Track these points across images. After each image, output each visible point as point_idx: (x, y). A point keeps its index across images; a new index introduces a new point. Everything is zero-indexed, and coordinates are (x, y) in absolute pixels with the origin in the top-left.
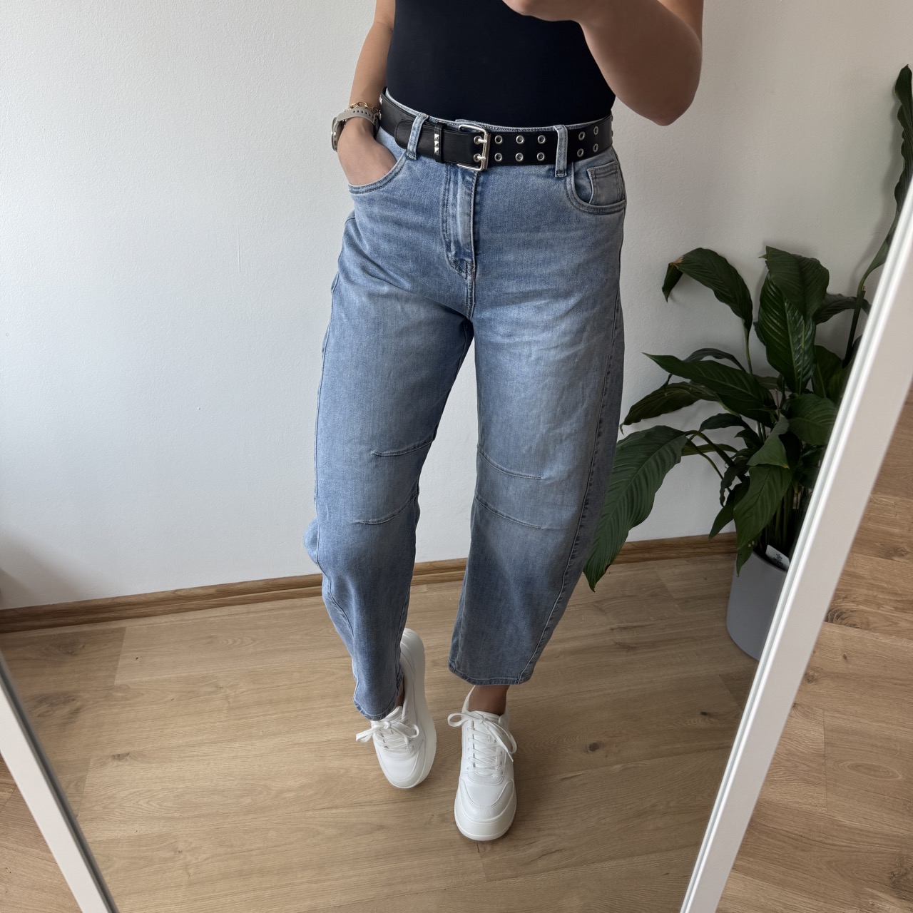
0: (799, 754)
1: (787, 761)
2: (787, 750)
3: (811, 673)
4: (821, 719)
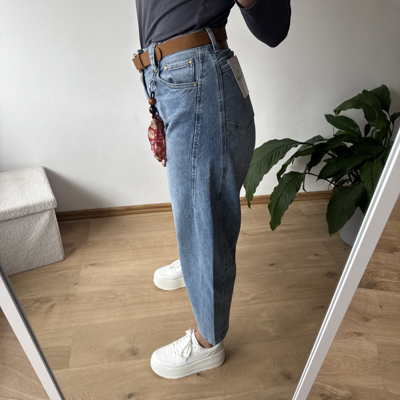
0: (367, 360)
1: (363, 364)
2: (362, 358)
3: (367, 316)
4: (375, 340)
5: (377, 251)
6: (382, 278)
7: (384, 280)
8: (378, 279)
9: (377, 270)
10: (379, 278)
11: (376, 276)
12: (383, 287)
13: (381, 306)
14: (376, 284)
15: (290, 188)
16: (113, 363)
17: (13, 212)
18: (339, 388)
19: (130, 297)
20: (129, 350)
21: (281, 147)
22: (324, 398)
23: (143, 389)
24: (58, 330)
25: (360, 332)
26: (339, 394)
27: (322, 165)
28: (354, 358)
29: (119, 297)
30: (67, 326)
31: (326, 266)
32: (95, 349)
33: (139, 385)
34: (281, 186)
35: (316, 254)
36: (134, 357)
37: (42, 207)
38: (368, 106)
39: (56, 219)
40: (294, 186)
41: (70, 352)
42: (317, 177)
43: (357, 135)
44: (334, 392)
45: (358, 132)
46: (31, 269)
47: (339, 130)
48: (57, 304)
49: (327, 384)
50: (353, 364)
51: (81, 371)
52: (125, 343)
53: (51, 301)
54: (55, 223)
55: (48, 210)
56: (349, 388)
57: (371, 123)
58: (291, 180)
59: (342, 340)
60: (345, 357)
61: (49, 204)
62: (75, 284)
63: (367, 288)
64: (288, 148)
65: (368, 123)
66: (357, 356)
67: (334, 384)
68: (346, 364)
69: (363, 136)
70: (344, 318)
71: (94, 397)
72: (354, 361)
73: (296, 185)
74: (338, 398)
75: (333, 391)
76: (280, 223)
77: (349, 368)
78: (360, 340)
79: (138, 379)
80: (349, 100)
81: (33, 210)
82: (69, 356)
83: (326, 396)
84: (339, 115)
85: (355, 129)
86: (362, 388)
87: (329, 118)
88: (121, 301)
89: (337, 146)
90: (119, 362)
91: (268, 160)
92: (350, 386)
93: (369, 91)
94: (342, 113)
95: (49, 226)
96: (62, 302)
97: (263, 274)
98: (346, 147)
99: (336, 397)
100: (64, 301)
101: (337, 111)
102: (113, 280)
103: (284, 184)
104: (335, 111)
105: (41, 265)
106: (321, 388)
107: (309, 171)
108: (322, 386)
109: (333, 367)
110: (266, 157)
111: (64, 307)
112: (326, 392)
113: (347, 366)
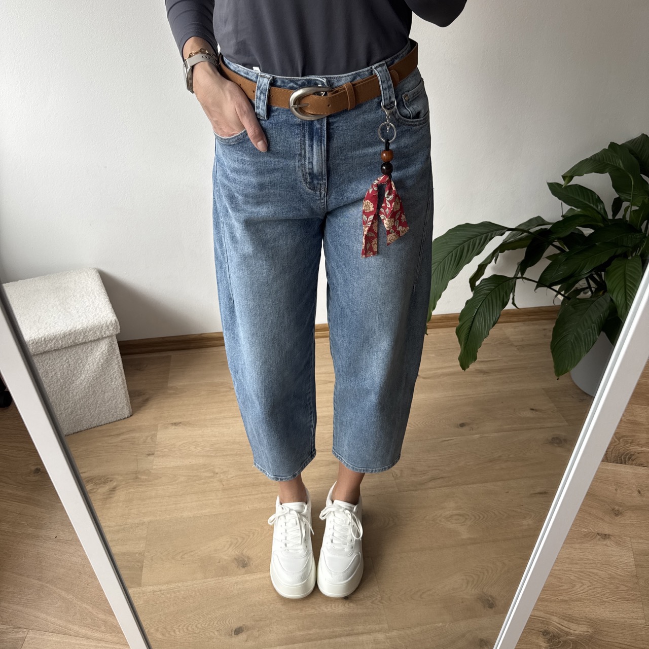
2: (609, 575)
3: (617, 508)
4: (630, 546)
5: (633, 404)
6: (642, 447)
7: (644, 449)
8: (635, 449)
9: (634, 434)
10: (637, 447)
11: (631, 443)
12: (643, 460)
13: (639, 492)
14: (631, 455)
15: (492, 303)
16: (209, 580)
17: (51, 340)
18: (573, 622)
19: (236, 476)
20: (234, 559)
21: (477, 236)
22: (548, 637)
23: (257, 621)
24: (122, 527)
25: (607, 532)
26: (572, 632)
27: (543, 264)
29: (218, 476)
30: (136, 522)
31: (551, 427)
32: (182, 557)
33: (252, 614)
34: (477, 299)
35: (533, 408)
36: (243, 570)
37: (97, 332)
38: (618, 169)
39: (118, 351)
40: (498, 298)
41: (143, 562)
42: (536, 284)
43: (600, 216)
44: (563, 628)
45: (602, 211)
46: (79, 430)
47: (571, 208)
48: (121, 486)
49: (553, 615)
50: (595, 582)
51: (160, 591)
52: (228, 548)
53: (111, 481)
54: (117, 357)
55: (105, 338)
56: (589, 622)
57: (623, 196)
58: (494, 289)
59: (577, 546)
60: (582, 572)
61: (108, 328)
62: (149, 455)
63: (617, 463)
64: (489, 237)
65: (617, 196)
66: (602, 571)
67: (563, 616)
68: (583, 584)
69: (610, 217)
70: (581, 510)
71: (182, 632)
72: (596, 580)
73: (502, 296)
74: (570, 637)
75: (562, 625)
76: (475, 359)
77: (588, 591)
78: (606, 545)
79: (250, 605)
80: (587, 160)
81: (82, 337)
82: (142, 567)
83: (551, 635)
84: (571, 183)
85: (597, 207)
87: (554, 188)
88: (221, 481)
89: (568, 233)
90: (220, 578)
91: (456, 257)
92: (591, 619)
93: (620, 144)
94: (576, 180)
95: (107, 362)
96: (128, 483)
97: (449, 440)
98: (582, 234)
99: (568, 635)
100: (132, 481)
101: (567, 176)
102: (208, 449)
103: (481, 295)
104: (564, 177)
105: (95, 425)
106: (543, 621)
107: (522, 274)
108: (546, 619)
109: (562, 588)
110: (452, 251)
111: (131, 490)
112: (551, 628)
113: (585, 586)
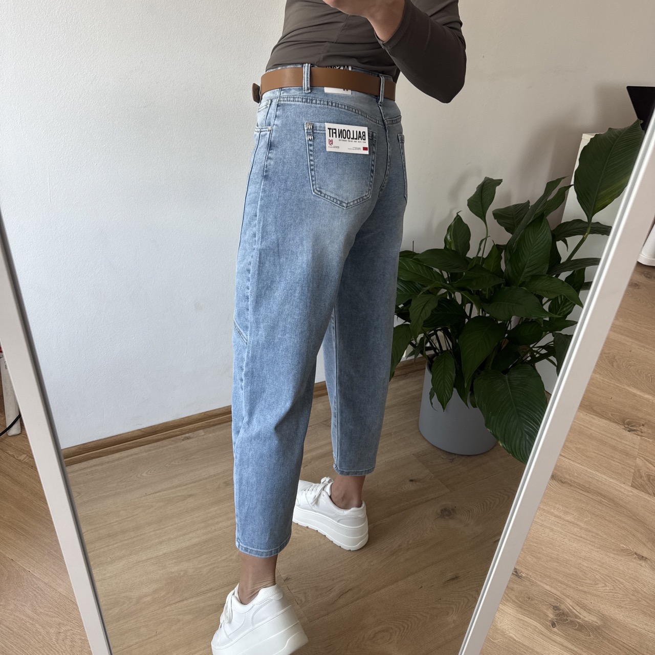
0: (643, 593)
1: (633, 595)
2: (634, 588)
18: (585, 610)
22: (557, 612)
25: (645, 554)
26: (582, 617)
28: (622, 583)
44: (574, 611)
49: (569, 598)
50: (619, 589)
56: (600, 616)
59: (612, 555)
60: (608, 576)
66: (629, 583)
67: (577, 602)
68: (606, 586)
74: (578, 620)
75: (574, 609)
77: (609, 592)
78: (640, 565)
83: (560, 611)
86: (621, 624)
92: (603, 614)
99: (577, 618)
106: (557, 598)
108: (560, 598)
109: (584, 581)
112: (563, 607)
113: (607, 588)
